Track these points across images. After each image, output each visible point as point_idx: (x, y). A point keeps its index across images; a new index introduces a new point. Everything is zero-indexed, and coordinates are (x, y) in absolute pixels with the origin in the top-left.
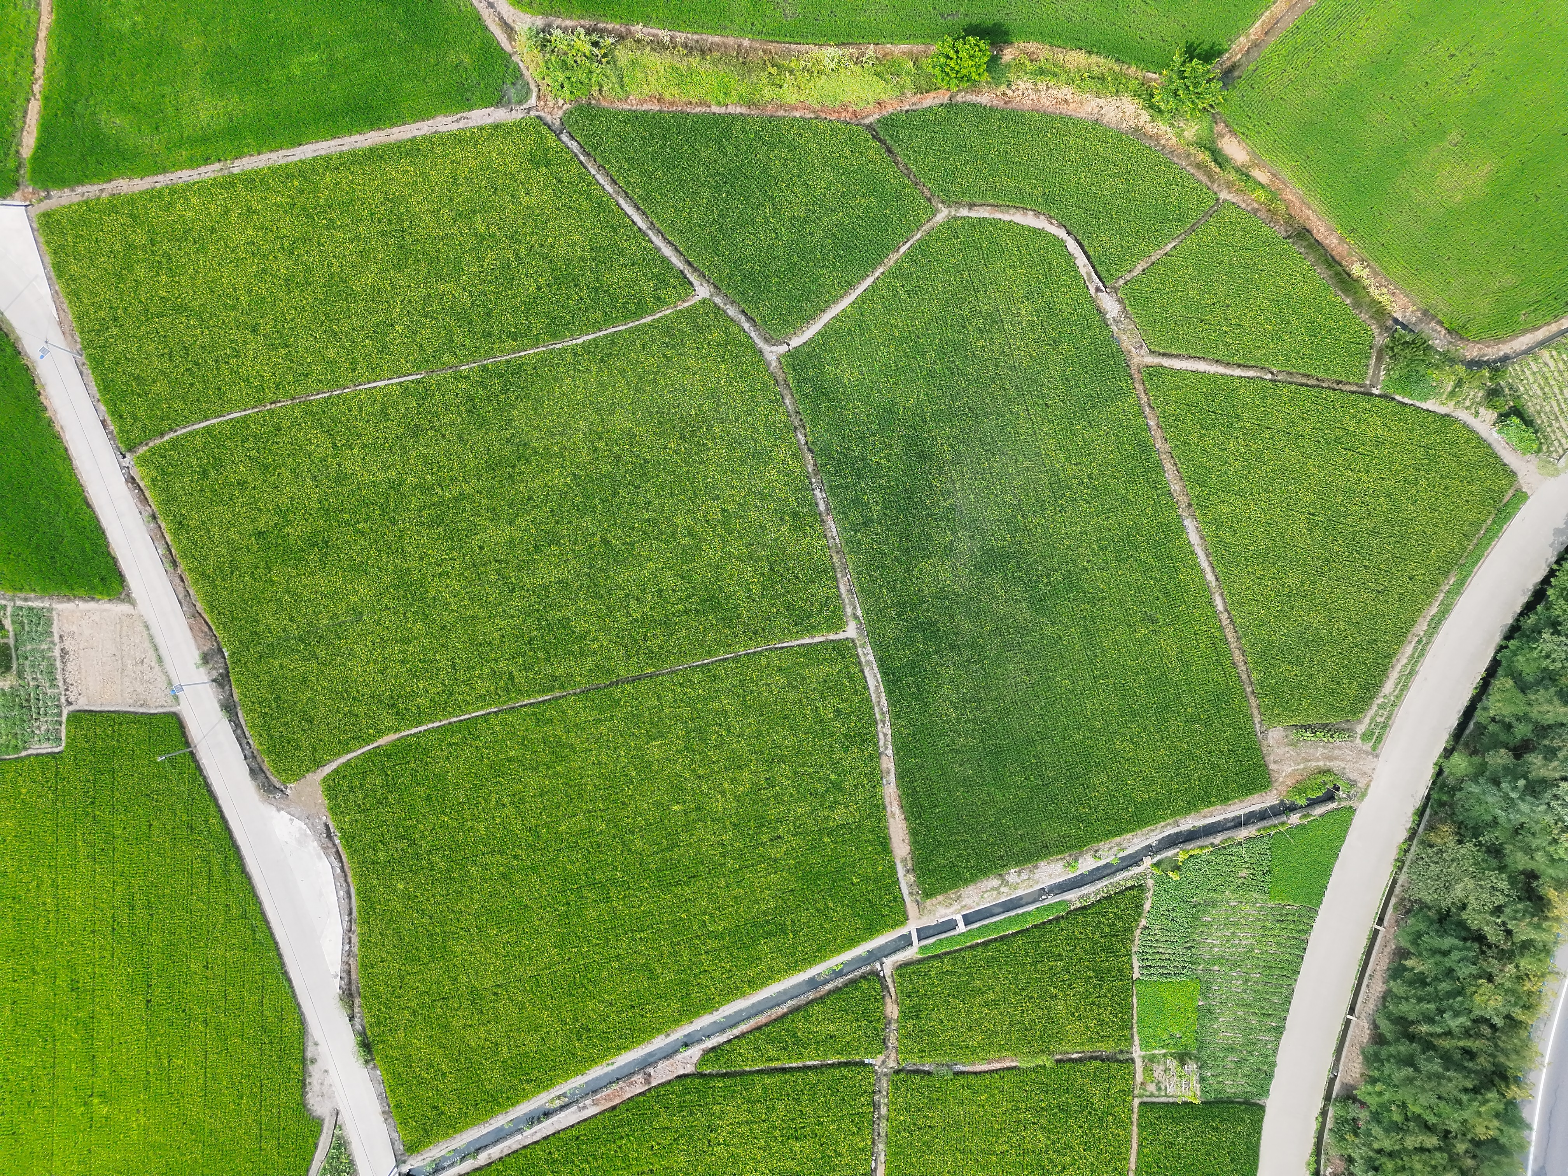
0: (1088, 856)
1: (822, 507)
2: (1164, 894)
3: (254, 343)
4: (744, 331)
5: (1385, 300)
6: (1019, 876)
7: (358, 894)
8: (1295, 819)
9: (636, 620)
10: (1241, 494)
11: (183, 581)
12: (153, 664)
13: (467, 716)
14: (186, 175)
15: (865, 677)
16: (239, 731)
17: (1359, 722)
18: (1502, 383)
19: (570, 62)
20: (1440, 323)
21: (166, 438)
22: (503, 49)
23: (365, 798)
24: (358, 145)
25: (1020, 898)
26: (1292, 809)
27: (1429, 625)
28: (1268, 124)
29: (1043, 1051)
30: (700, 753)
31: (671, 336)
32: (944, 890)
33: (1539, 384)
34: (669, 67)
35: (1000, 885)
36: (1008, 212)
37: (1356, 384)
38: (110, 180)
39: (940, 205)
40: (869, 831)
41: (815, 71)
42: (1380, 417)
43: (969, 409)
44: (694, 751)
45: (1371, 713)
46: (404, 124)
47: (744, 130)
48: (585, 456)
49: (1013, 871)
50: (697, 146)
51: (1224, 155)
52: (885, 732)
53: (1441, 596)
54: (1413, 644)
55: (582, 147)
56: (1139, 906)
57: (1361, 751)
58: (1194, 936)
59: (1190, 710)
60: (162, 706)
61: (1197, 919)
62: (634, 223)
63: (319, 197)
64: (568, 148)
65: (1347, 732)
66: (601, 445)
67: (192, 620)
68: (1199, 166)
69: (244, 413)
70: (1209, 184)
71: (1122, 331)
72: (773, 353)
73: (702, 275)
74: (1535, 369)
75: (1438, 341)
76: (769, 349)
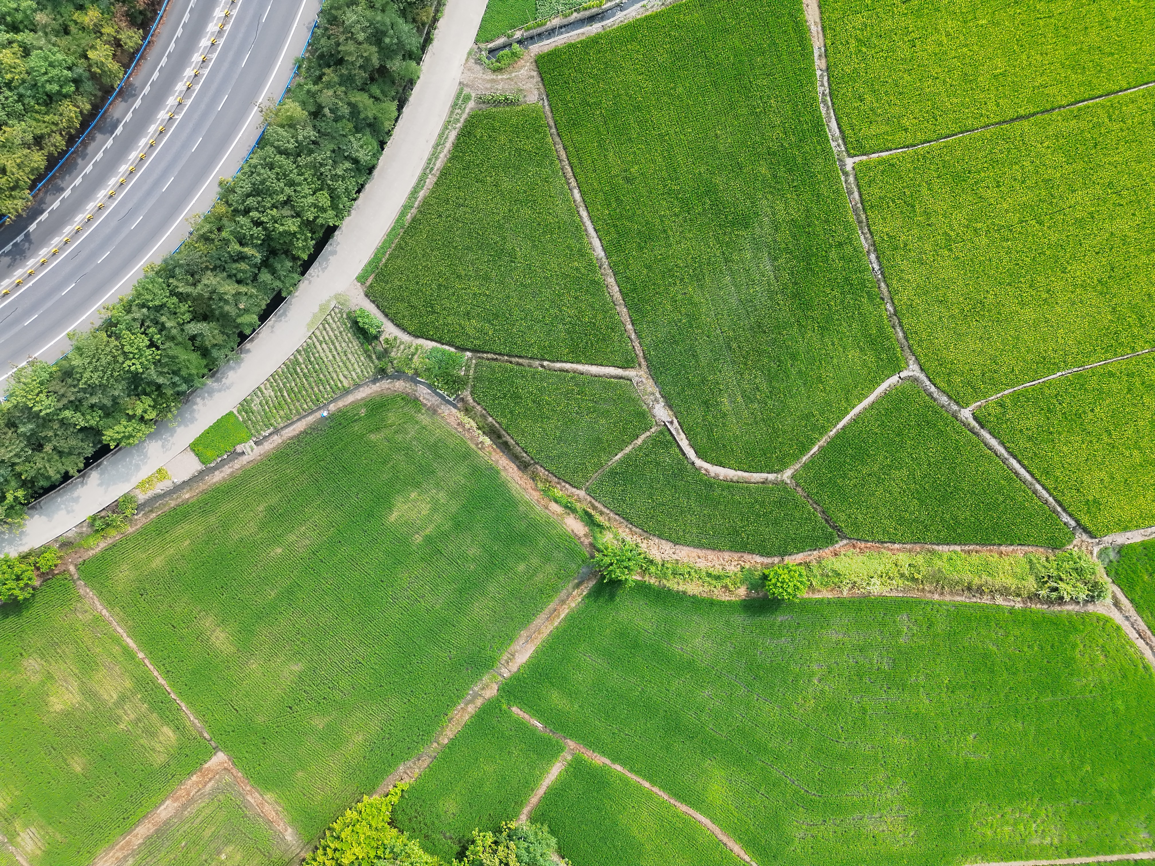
1: (873, 257)
4: (934, 384)
5: (464, 419)
8: (520, 34)
9: (1016, 163)
15: (839, 128)
17: (472, 109)
18: (376, 362)
20: (423, 405)
22: (1119, 586)
26: (520, 42)
27: (425, 182)
31: (991, 379)
33: (350, 362)
34: (995, 577)
37: (483, 358)
39: (789, 482)
41: (885, 576)
42: (467, 334)
45: (465, 116)
47: (939, 532)
50: (973, 519)
51: (583, 521)
52: (822, 88)
53: (417, 204)
54: (436, 168)
55: (1058, 518)
57: (471, 87)
62: (1019, 462)
64: (1070, 515)
65: (481, 100)
68: (602, 513)
70: (593, 501)
71: (653, 394)
72: (913, 370)
73: (966, 425)
74: (353, 373)
75: (425, 392)
76: (915, 373)
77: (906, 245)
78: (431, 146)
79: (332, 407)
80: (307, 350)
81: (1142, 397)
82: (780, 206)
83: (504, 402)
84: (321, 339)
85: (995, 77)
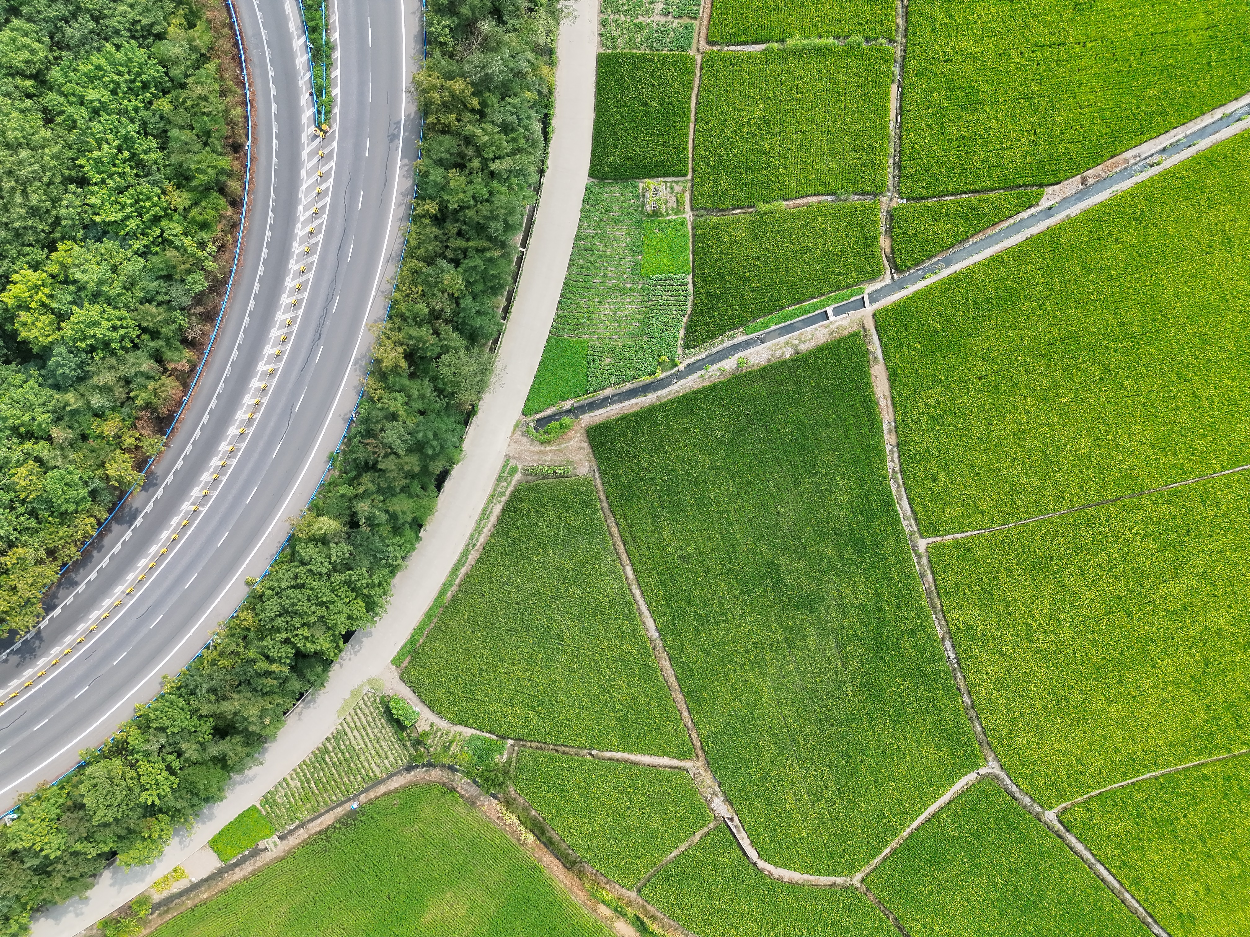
0: (729, 370)
1: (948, 644)
4: (1017, 786)
5: (506, 814)
6: (783, 353)
8: (567, 405)
9: (1102, 551)
15: (911, 508)
17: (519, 482)
18: (411, 750)
25: (781, 335)
26: (569, 412)
27: (467, 559)
29: (765, 214)
30: (1047, 444)
32: (843, 339)
35: (798, 344)
36: (805, 880)
37: (526, 747)
39: (859, 886)
45: (511, 489)
49: (788, 357)
51: (635, 927)
52: (892, 463)
54: (479, 544)
56: (689, 332)
57: (519, 459)
58: (645, 310)
61: (644, 324)
62: (1107, 870)
65: (527, 472)
68: (654, 918)
70: (645, 904)
71: (710, 787)
72: (991, 767)
73: (1051, 828)
74: (386, 762)
75: (463, 781)
76: (995, 770)
77: (983, 635)
78: (474, 521)
79: (363, 798)
80: (338, 737)
82: (847, 590)
83: (549, 795)
84: (352, 725)
85: (1079, 458)
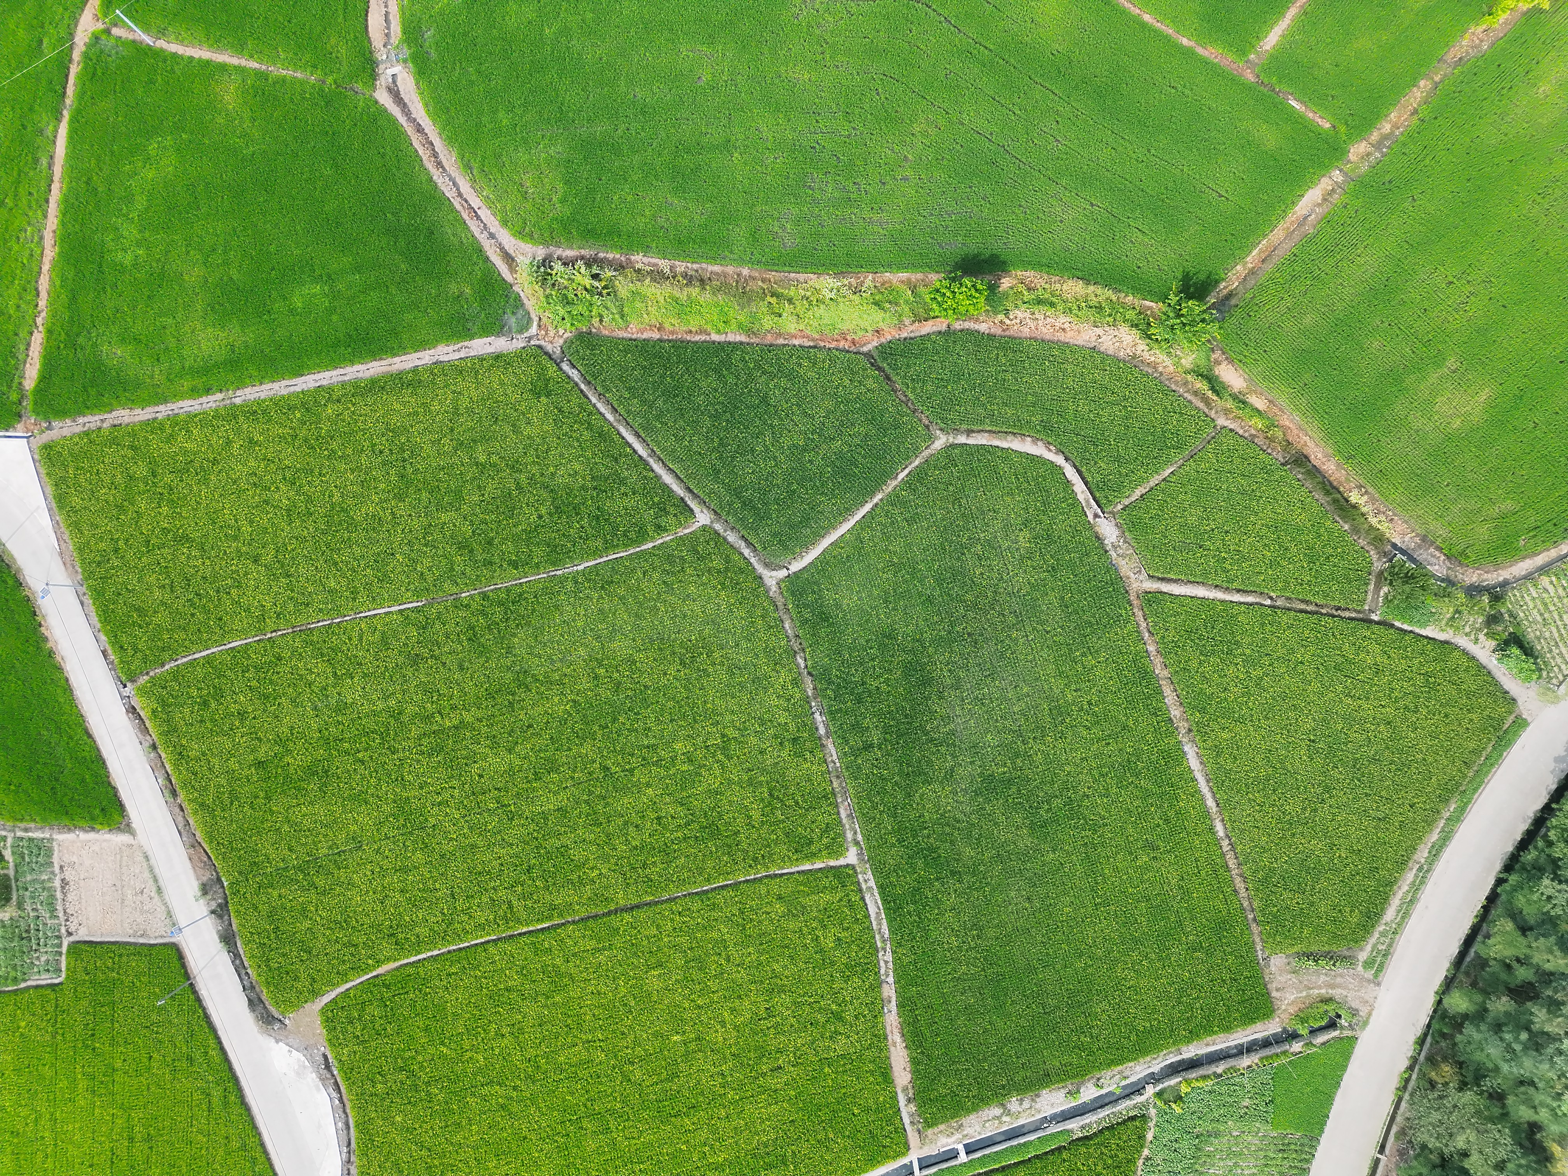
0: (1090, 1085)
1: (822, 731)
2: (1166, 1125)
3: (256, 573)
4: (745, 558)
5: (1384, 527)
6: (1021, 1104)
7: (357, 1126)
8: (1297, 1047)
9: (636, 848)
10: (1241, 720)
11: (182, 810)
12: (152, 894)
13: (466, 944)
14: (187, 406)
15: (866, 904)
16: (238, 962)
17: (1361, 949)
18: (1503, 610)
19: (571, 296)
20: (1440, 549)
21: (167, 667)
22: (504, 280)
23: (363, 1029)
24: (360, 375)
25: (1023, 1126)
26: (1294, 1036)
27: (1429, 852)
28: (1265, 351)
30: (699, 983)
31: (672, 563)
32: (945, 1119)
33: (1539, 610)
34: (669, 297)
35: (1002, 1114)
36: (1006, 439)
37: (1355, 611)
38: (111, 412)
39: (938, 432)
40: (870, 1062)
41: (814, 301)
42: (1379, 644)
43: (969, 634)
44: (693, 981)
45: (1373, 940)
46: (405, 354)
47: (743, 360)
48: (585, 684)
49: (1014, 1099)
50: (698, 376)
51: (1221, 382)
52: (886, 958)
53: (1442, 823)
54: (1414, 871)
55: (582, 375)
56: (1141, 1137)
59: (1191, 938)
60: (162, 937)
61: (1199, 1149)
62: (635, 451)
63: (321, 428)
64: (569, 377)
65: (1348, 960)
66: (602, 671)
67: (192, 851)
68: (1196, 393)
69: (245, 641)
70: (1206, 410)
71: (1119, 556)
72: (772, 578)
73: (701, 501)
74: (1535, 595)
75: (1437, 567)
76: (769, 574)
78: (1421, 900)
81: (473, 532)
